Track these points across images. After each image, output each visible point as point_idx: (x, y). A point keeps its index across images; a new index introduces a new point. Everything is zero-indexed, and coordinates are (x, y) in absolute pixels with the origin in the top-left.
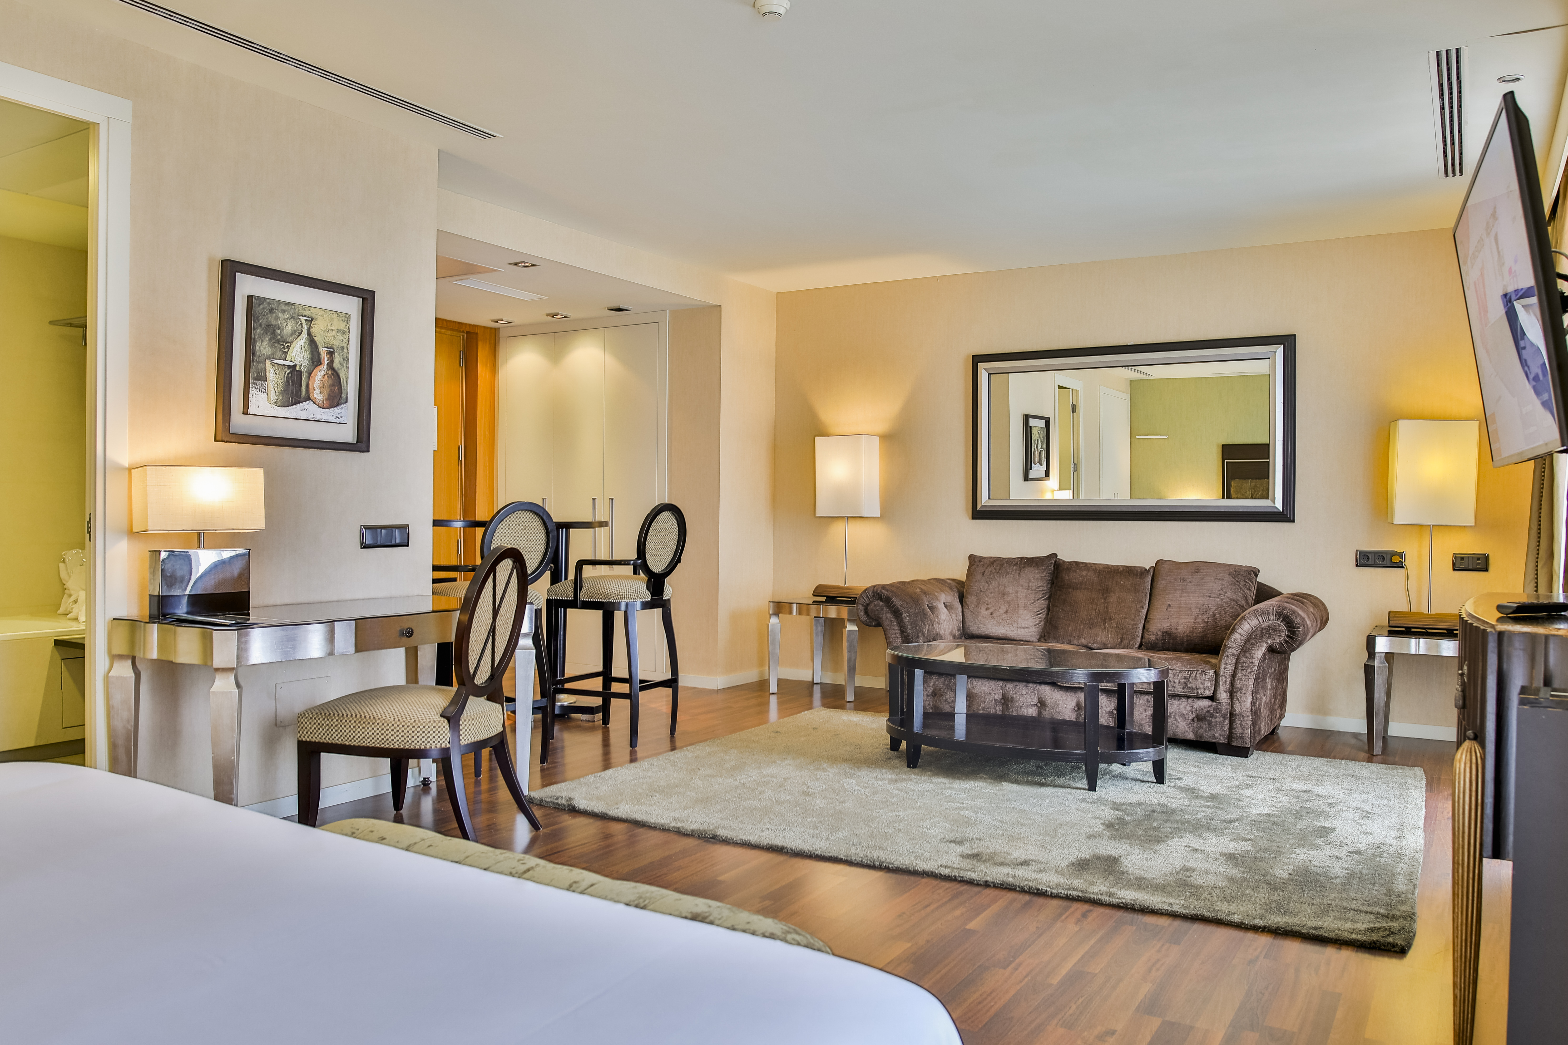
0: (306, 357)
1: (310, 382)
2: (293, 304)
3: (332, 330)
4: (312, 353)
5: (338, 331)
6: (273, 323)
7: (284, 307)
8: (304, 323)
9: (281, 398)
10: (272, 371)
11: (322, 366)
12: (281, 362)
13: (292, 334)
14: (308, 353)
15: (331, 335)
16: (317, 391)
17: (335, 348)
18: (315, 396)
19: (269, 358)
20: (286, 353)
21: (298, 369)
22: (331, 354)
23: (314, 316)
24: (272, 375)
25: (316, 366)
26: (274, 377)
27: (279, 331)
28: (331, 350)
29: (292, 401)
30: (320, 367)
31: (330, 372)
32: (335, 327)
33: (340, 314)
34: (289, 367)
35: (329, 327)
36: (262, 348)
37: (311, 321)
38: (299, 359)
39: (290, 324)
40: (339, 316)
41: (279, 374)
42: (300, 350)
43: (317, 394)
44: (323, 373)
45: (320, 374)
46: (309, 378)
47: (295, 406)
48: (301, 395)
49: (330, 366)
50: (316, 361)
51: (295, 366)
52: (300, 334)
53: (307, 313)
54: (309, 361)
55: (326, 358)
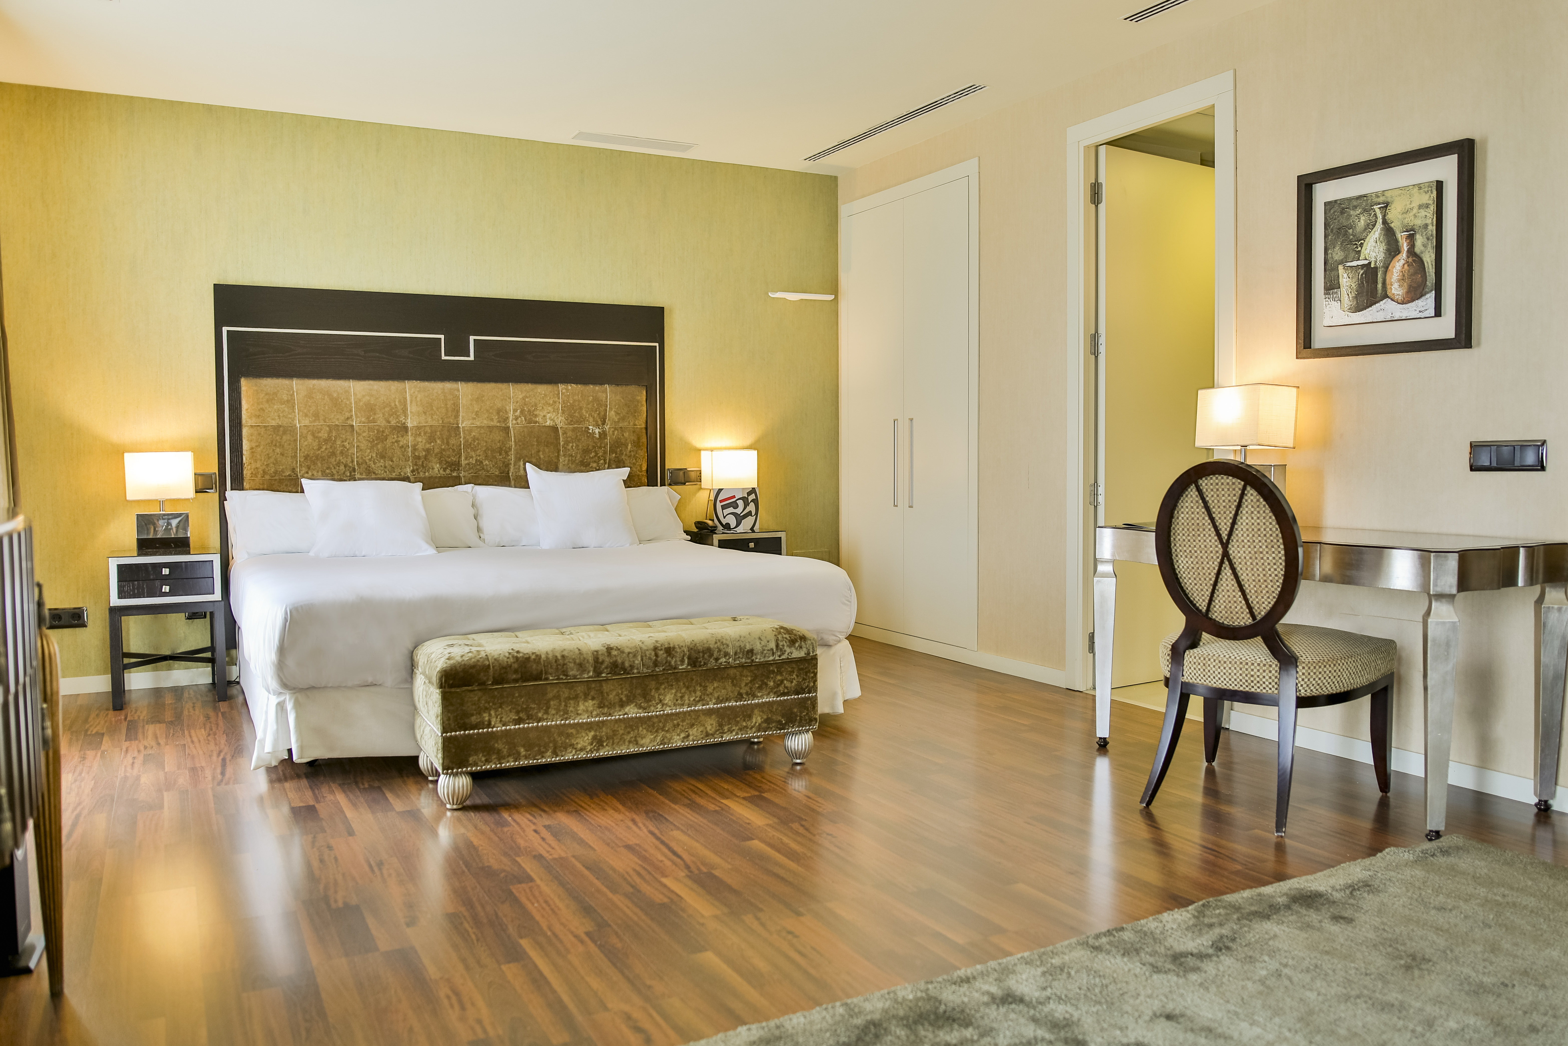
0: (1381, 249)
1: (1388, 278)
2: (1365, 196)
3: (1412, 209)
4: (1388, 244)
5: (1420, 207)
6: (1345, 224)
7: (1355, 203)
8: (1378, 211)
9: (1355, 303)
10: (1345, 275)
11: (1400, 255)
12: (1355, 263)
13: (1365, 229)
14: (1383, 244)
15: (1411, 214)
16: (1396, 285)
17: (1416, 228)
18: (1393, 291)
19: (1341, 262)
20: (1360, 251)
21: (1372, 266)
22: (1411, 238)
23: (1389, 200)
24: (1345, 280)
25: (1394, 257)
26: (1347, 281)
27: (1350, 231)
28: (1412, 232)
29: (1367, 303)
30: (1399, 257)
31: (1410, 260)
32: (1415, 204)
33: (1421, 185)
34: (1363, 266)
35: (1409, 206)
36: (1334, 255)
37: (1386, 206)
38: (1374, 254)
39: (1362, 218)
40: (1420, 188)
41: (1352, 278)
42: (1374, 244)
43: (1396, 289)
44: (1402, 262)
45: (1399, 265)
46: (1385, 273)
47: (1370, 308)
48: (1377, 294)
49: (1411, 252)
50: (1393, 250)
51: (1370, 263)
52: (1374, 226)
53: (1381, 199)
54: (1385, 254)
55: (1405, 245)
